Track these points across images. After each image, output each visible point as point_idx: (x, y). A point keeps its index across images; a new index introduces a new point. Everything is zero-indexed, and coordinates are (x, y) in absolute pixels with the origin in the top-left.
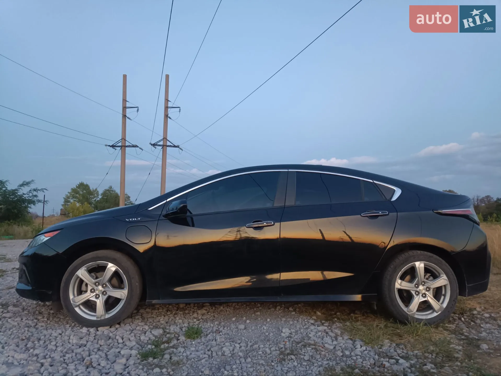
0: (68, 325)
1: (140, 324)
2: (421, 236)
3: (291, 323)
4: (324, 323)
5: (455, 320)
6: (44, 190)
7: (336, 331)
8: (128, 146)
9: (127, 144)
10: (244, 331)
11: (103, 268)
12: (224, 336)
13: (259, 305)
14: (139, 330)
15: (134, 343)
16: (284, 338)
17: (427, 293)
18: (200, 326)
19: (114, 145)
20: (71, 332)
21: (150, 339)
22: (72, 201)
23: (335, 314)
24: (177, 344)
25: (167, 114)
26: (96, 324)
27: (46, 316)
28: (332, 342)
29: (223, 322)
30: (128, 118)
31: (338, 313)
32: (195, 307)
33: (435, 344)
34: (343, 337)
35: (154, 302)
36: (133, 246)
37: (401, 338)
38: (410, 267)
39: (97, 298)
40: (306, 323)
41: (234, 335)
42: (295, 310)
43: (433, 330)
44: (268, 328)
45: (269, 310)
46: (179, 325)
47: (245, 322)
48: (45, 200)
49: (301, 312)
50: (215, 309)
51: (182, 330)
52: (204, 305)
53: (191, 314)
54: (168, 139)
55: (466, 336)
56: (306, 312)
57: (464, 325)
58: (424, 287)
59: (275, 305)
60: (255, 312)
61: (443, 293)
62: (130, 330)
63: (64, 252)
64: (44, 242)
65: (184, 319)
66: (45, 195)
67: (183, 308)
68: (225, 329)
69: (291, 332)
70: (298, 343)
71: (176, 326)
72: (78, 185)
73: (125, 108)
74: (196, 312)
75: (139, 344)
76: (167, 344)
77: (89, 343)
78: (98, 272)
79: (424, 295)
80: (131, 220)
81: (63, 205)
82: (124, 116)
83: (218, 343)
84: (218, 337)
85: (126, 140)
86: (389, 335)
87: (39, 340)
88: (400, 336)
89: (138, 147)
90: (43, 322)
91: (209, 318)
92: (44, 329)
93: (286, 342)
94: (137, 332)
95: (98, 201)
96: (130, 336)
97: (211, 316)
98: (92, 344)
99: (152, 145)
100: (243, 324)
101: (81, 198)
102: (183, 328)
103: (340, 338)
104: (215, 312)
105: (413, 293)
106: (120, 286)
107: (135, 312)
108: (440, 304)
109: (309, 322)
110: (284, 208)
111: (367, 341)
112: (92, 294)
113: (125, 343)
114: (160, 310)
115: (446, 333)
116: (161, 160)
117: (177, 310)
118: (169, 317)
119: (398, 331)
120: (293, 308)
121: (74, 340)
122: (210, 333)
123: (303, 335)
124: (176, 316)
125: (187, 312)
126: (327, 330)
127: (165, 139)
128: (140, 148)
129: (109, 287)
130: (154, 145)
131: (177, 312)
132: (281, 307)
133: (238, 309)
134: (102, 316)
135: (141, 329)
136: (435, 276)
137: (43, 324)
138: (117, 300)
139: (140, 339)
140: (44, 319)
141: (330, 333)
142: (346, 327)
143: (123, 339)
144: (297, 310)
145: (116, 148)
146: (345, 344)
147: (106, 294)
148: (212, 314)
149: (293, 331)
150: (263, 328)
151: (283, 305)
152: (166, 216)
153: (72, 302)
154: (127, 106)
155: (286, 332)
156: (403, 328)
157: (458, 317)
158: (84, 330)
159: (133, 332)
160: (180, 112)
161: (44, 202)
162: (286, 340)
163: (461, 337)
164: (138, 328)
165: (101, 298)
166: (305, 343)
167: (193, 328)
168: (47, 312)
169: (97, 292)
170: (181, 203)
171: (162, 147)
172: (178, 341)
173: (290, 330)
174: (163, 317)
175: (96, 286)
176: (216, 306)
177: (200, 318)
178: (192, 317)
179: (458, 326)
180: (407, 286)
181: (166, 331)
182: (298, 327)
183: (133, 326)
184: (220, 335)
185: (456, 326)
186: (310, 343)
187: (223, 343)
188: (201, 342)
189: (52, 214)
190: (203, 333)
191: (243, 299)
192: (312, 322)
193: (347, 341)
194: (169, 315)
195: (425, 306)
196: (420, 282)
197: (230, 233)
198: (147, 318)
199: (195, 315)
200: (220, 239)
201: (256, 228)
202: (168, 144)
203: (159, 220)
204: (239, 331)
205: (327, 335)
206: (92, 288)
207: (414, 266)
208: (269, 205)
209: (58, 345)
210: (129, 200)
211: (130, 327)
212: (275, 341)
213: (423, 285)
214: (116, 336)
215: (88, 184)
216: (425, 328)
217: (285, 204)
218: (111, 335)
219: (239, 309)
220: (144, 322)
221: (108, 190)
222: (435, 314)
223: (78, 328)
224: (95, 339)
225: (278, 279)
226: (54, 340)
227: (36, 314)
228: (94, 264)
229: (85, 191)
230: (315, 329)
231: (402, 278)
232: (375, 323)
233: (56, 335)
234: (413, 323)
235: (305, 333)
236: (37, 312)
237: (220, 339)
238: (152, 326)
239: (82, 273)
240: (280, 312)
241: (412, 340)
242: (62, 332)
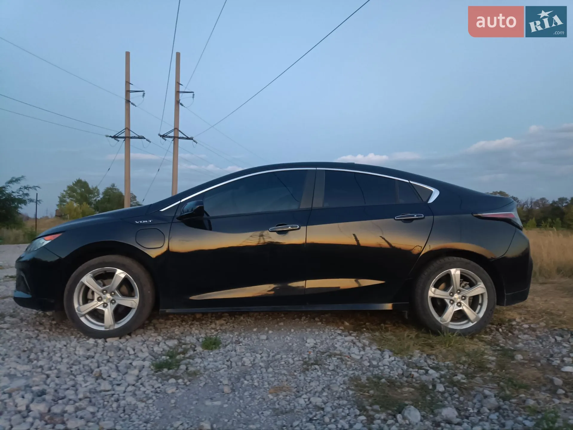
0: (73, 337)
1: (153, 335)
2: (460, 241)
3: (317, 333)
4: (352, 333)
5: (492, 331)
6: (37, 188)
7: (364, 341)
8: (132, 137)
9: (132, 135)
10: (266, 341)
11: (111, 275)
12: (244, 347)
13: (283, 315)
14: (152, 341)
15: (147, 354)
16: (309, 348)
17: (462, 302)
18: (218, 336)
19: (117, 135)
20: (77, 343)
21: (164, 350)
22: (68, 200)
23: (365, 324)
24: (194, 355)
25: (178, 100)
26: (105, 335)
27: (47, 327)
28: (360, 351)
29: (244, 332)
30: (132, 104)
31: (367, 324)
32: (213, 317)
33: (468, 355)
34: (371, 348)
35: (168, 311)
36: (144, 251)
37: (433, 348)
38: (445, 274)
39: (105, 307)
40: (333, 333)
41: (255, 345)
42: (321, 321)
43: (467, 341)
44: (291, 338)
45: (294, 320)
46: (196, 335)
47: (268, 332)
48: (38, 199)
49: (328, 323)
50: (235, 320)
51: (198, 341)
52: (223, 315)
53: (208, 325)
54: (179, 130)
55: (501, 347)
56: (333, 322)
57: (501, 336)
58: (460, 295)
59: (300, 315)
60: (278, 323)
61: (480, 302)
62: (142, 341)
63: (66, 257)
64: (44, 246)
65: (201, 329)
66: (37, 194)
67: (199, 319)
68: (245, 339)
69: (316, 342)
70: (323, 353)
71: (192, 337)
72: (75, 182)
73: (128, 92)
74: (214, 322)
75: (152, 356)
76: (183, 355)
77: (98, 355)
78: (105, 279)
79: (459, 304)
80: (141, 222)
81: (58, 205)
82: (128, 101)
83: (237, 353)
84: (238, 348)
85: (131, 130)
86: (420, 345)
87: (42, 351)
88: (432, 347)
89: (145, 138)
90: (45, 333)
91: (228, 329)
92: (47, 340)
93: (310, 352)
94: (150, 343)
95: (98, 200)
96: (142, 348)
97: (231, 327)
98: (100, 356)
99: (161, 136)
100: (265, 335)
101: (79, 197)
102: (199, 338)
103: (368, 349)
104: (235, 323)
105: (448, 301)
106: (130, 294)
107: (147, 322)
108: (476, 314)
109: (336, 332)
110: (311, 210)
111: (396, 351)
112: (99, 302)
113: (136, 354)
114: (174, 321)
115: (481, 344)
116: (172, 154)
117: (193, 321)
118: (184, 327)
119: (430, 341)
120: (319, 319)
121: (81, 351)
122: (229, 344)
123: (329, 345)
124: (192, 326)
125: (204, 322)
126: (355, 341)
127: (176, 130)
128: (147, 140)
129: (118, 296)
130: (163, 136)
131: (193, 322)
132: (307, 317)
133: (259, 319)
134: (110, 326)
135: (154, 340)
136: (472, 285)
137: (45, 335)
138: (128, 310)
139: (153, 350)
140: (46, 330)
141: (358, 344)
142: (375, 337)
143: (134, 350)
144: (324, 320)
145: (119, 139)
146: (373, 354)
147: (115, 302)
148: (232, 325)
149: (318, 341)
150: (286, 338)
151: (309, 316)
152: (181, 218)
153: (77, 311)
154: (130, 90)
155: (311, 342)
156: (435, 338)
157: (495, 328)
158: (91, 341)
159: (146, 342)
160: (193, 97)
161: (37, 202)
162: (310, 350)
163: (496, 348)
164: (151, 339)
165: (109, 306)
166: (331, 353)
167: (210, 338)
168: (48, 323)
169: (105, 301)
170: (197, 204)
171: (173, 139)
172: (195, 352)
173: (315, 340)
174: (177, 327)
175: (104, 294)
176: (236, 316)
177: (218, 328)
178: (210, 327)
179: (495, 337)
180: (441, 294)
181: (181, 342)
182: (324, 337)
183: (145, 337)
184: (241, 346)
185: (493, 338)
186: (335, 353)
187: (243, 354)
188: (220, 353)
189: (45, 215)
190: (221, 343)
191: (265, 308)
192: (339, 332)
193: (375, 351)
194: (184, 326)
195: (460, 316)
196: (456, 290)
197: (251, 238)
198: (161, 329)
199: (213, 326)
200: (240, 244)
201: (280, 232)
202: (180, 136)
203: (172, 222)
204: (261, 341)
205: (355, 345)
206: (99, 296)
207: (449, 273)
208: (294, 207)
209: (63, 356)
210: (136, 200)
211: (142, 338)
212: (299, 351)
213: (459, 294)
214: (127, 347)
215: (86, 181)
216: (458, 338)
217: (312, 206)
218: (121, 346)
219: (261, 319)
220: (157, 333)
221: (110, 189)
222: (471, 324)
223: (84, 339)
224: (103, 350)
225: (303, 287)
226: (59, 352)
227: (37, 324)
228: (101, 271)
229: (83, 190)
230: (342, 339)
231: (436, 286)
232: (406, 333)
233: (60, 346)
234: (447, 333)
235: (331, 344)
236: (38, 323)
237: (239, 349)
238: (166, 336)
239: (88, 280)
240: (305, 322)
241: (444, 351)
242: (67, 344)
